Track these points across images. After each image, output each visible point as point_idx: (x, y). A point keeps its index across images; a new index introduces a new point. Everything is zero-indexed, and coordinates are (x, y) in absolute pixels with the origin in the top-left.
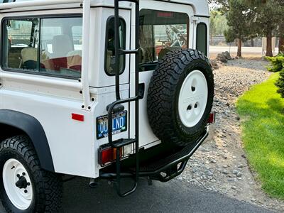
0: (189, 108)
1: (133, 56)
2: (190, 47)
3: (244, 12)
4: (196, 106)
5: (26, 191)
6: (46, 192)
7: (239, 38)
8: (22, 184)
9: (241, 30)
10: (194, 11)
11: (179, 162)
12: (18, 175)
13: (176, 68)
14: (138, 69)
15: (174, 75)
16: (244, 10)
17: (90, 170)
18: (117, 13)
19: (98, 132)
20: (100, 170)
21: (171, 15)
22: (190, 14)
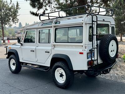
0: (112, 51)
1: (95, 36)
2: (110, 33)
3: (122, 22)
4: (113, 51)
5: (62, 78)
6: (71, 76)
7: (121, 33)
8: (61, 75)
9: (121, 30)
10: (111, 23)
11: (108, 69)
12: (60, 73)
13: (108, 39)
14: (97, 40)
15: (107, 41)
16: (122, 21)
17: (85, 68)
18: (92, 25)
19: (87, 57)
20: (88, 68)
21: (104, 25)
22: (109, 24)
